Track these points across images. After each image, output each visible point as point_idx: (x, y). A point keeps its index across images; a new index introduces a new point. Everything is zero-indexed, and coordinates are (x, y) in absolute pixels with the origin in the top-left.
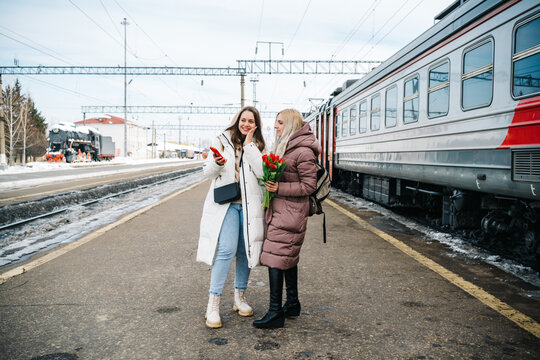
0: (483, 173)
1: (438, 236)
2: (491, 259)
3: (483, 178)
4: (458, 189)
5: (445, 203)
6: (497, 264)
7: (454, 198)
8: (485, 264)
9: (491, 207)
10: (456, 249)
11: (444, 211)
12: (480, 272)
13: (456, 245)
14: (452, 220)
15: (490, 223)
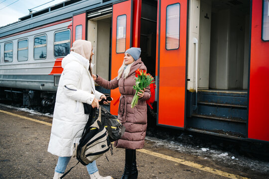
0: (43, 83)
1: (23, 109)
2: (47, 114)
3: (43, 85)
4: (32, 90)
5: (24, 96)
6: (49, 116)
7: (30, 94)
8: (45, 116)
9: (44, 97)
10: (32, 113)
11: (24, 100)
12: (44, 118)
13: (32, 112)
14: (28, 103)
15: (45, 102)
